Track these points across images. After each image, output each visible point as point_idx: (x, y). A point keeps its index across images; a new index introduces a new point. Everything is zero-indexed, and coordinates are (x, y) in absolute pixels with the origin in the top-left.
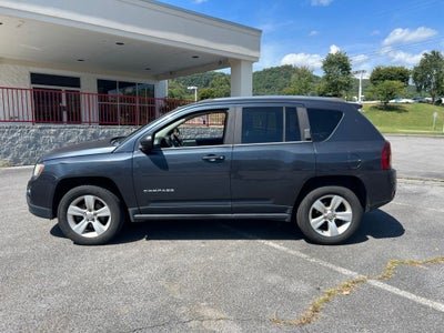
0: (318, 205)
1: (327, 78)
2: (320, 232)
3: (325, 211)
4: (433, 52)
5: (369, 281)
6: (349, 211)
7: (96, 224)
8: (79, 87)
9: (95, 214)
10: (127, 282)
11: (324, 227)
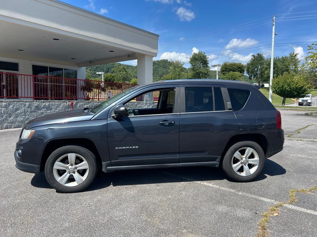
0: (237, 155)
1: (193, 70)
2: (238, 173)
3: (242, 159)
4: (258, 54)
5: (284, 205)
6: (257, 158)
7: (76, 176)
8: (17, 70)
9: (76, 168)
10: (117, 219)
11: (241, 170)
